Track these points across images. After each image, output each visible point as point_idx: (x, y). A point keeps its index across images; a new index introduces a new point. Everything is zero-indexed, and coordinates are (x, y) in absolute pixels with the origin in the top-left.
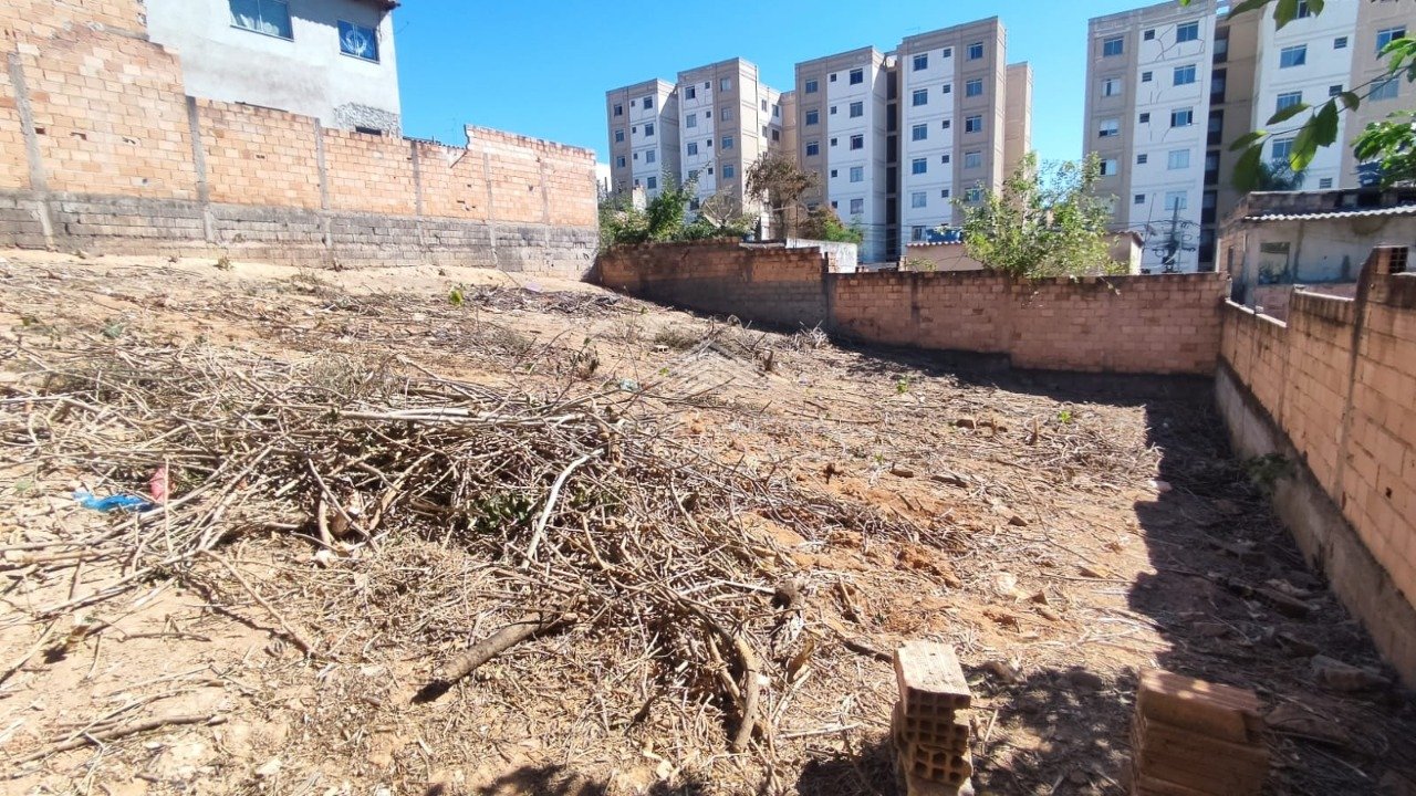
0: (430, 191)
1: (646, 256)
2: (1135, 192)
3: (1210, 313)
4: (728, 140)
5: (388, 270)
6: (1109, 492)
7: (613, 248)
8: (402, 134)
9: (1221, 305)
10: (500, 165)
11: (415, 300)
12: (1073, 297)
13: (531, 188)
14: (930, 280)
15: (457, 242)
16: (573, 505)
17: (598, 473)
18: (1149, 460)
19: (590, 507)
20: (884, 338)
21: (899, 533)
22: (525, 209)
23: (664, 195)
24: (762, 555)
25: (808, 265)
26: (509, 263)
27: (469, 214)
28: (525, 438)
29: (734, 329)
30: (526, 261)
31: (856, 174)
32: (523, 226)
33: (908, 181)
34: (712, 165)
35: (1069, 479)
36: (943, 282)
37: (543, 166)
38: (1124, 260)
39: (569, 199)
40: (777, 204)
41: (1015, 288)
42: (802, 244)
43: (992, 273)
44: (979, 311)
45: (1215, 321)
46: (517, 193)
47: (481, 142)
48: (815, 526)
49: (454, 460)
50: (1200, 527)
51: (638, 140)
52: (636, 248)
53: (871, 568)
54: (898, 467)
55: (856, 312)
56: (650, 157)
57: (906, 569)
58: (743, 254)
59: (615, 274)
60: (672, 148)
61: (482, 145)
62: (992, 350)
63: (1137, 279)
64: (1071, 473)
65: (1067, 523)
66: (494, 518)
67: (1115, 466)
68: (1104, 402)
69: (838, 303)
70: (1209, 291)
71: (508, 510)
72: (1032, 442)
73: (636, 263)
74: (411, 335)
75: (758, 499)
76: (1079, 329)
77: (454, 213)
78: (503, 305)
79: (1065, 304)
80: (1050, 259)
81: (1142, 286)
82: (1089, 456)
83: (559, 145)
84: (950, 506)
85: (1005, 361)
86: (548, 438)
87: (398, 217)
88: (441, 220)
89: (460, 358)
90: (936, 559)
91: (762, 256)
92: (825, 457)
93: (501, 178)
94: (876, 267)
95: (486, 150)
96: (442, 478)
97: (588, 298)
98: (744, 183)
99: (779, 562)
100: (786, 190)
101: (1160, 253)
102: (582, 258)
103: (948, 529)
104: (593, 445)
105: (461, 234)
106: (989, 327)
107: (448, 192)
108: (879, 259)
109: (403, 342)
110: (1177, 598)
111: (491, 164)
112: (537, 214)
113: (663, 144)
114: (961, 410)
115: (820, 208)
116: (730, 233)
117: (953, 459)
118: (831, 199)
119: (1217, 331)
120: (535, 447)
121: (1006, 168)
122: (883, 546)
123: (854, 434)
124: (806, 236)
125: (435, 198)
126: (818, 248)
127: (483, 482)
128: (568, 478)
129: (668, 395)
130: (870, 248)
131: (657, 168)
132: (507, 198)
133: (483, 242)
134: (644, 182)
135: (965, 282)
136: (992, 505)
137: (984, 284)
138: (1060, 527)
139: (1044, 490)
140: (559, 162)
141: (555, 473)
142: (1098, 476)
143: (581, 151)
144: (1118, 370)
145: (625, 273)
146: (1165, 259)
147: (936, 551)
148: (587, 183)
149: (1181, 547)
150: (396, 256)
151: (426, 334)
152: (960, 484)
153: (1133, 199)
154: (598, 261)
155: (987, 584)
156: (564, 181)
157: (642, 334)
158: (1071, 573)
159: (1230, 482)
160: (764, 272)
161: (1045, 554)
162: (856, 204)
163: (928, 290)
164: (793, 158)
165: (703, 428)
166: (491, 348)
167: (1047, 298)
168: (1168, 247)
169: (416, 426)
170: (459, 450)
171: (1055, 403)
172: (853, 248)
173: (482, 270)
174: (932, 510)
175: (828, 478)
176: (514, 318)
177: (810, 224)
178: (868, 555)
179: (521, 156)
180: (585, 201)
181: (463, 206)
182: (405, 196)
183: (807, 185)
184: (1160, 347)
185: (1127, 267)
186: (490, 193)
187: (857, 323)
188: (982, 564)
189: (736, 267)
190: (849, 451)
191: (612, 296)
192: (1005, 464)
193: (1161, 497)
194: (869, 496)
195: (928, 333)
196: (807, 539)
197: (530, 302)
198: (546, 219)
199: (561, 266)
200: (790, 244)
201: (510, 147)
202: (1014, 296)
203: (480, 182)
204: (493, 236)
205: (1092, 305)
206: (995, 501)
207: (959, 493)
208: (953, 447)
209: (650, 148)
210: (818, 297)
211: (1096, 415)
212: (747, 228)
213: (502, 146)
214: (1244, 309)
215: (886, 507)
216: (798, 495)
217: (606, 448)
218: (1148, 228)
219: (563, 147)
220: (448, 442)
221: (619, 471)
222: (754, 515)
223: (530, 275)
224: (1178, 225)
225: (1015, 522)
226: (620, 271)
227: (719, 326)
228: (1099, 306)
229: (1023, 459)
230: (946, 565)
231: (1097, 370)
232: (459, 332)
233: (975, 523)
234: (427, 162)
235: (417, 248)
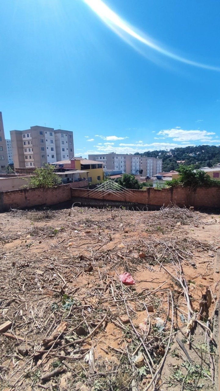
9: (71, 189)
14: (28, 190)
36: (31, 190)
41: (45, 190)
44: (39, 196)
62: (43, 203)
69: (5, 200)
70: (69, 187)
76: (55, 196)
106: (41, 199)
135: (36, 190)
137: (39, 190)
163: (28, 193)
184: (65, 197)
195: (30, 203)
202: (45, 192)
205: (57, 191)
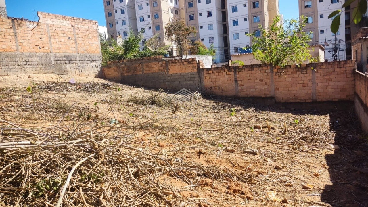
0: (22, 41)
1: (123, 65)
2: (320, 29)
3: (350, 75)
4: (157, 15)
5: (4, 78)
6: (315, 152)
7: (109, 63)
8: (7, 16)
9: (354, 72)
10: (54, 28)
11: (16, 90)
12: (298, 73)
13: (69, 38)
14: (241, 69)
15: (36, 63)
16: (80, 181)
17: (93, 165)
18: (330, 137)
19: (88, 181)
20: (224, 94)
21: (228, 177)
22: (67, 47)
23: (129, 39)
24: (167, 194)
25: (191, 66)
26: (61, 71)
27: (41, 51)
28: (58, 152)
29: (162, 94)
30: (69, 70)
31: (210, 27)
32: (67, 54)
33: (231, 29)
34: (151, 25)
35: (299, 148)
36: (246, 69)
37: (75, 28)
38: (317, 57)
39: (87, 42)
40: (178, 41)
41: (275, 70)
42: (189, 57)
43: (265, 65)
44: (261, 80)
45: (352, 79)
46: (63, 40)
47: (46, 19)
48: (192, 178)
49: (23, 165)
50: (350, 163)
51: (118, 16)
52: (118, 62)
53: (215, 194)
54: (229, 148)
55: (213, 84)
56: (124, 23)
57: (230, 193)
58: (164, 62)
59: (110, 73)
60: (133, 19)
61: (46, 20)
62: (268, 96)
63: (322, 63)
64: (300, 145)
65: (298, 167)
66: (42, 191)
67: (317, 140)
68: (313, 114)
69: (205, 81)
70: (349, 67)
71: (48, 187)
72: (284, 133)
73: (119, 68)
74: (13, 106)
75: (167, 168)
76: (301, 85)
77: (34, 50)
78: (58, 90)
79: (295, 76)
80: (288, 58)
81: (324, 67)
82: (307, 137)
83: (81, 19)
84: (250, 163)
85: (273, 100)
86: (69, 151)
87: (7, 53)
88: (28, 54)
89: (35, 116)
90: (244, 187)
91: (172, 63)
92: (199, 147)
93: (55, 34)
94: (220, 65)
95: (47, 22)
96: (17, 174)
97: (98, 84)
98: (164, 32)
99: (175, 196)
100: (182, 35)
101: (331, 53)
102: (95, 68)
103: (248, 174)
104: (90, 152)
105: (38, 59)
106: (266, 87)
107: (30, 41)
108: (222, 61)
109: (9, 110)
110: (340, 194)
111: (50, 28)
112: (73, 49)
113: (129, 17)
114: (256, 122)
115: (196, 42)
116: (159, 54)
117: (253, 143)
118: (201, 38)
119: (353, 82)
120: (63, 155)
121: (270, 22)
122: (221, 184)
123: (211, 136)
124: (191, 54)
125: (24, 44)
126: (195, 58)
127: (36, 174)
128: (78, 168)
129: (132, 125)
130: (218, 57)
131: (127, 28)
132: (58, 43)
133: (48, 62)
134: (122, 33)
135: (255, 69)
136: (267, 161)
137: (263, 69)
138: (295, 168)
139: (288, 153)
140: (82, 26)
141: (72, 167)
142: (310, 145)
143: (91, 21)
144: (318, 100)
145: (115, 73)
146: (333, 55)
147: (244, 184)
148: (95, 35)
149: (342, 172)
150: (7, 71)
151: (20, 106)
152: (254, 153)
153: (319, 32)
154: (102, 68)
155: (264, 197)
156: (84, 34)
157: (122, 99)
158: (299, 188)
159: (362, 143)
160: (174, 70)
161: (289, 181)
162: (211, 39)
163: (241, 73)
164: (184, 22)
165: (146, 138)
166: (51, 110)
167: (287, 73)
168: (334, 50)
169: (5, 151)
170: (26, 160)
171: (294, 116)
172: (210, 58)
173: (48, 75)
174: (243, 166)
175: (199, 156)
176: (64, 96)
177: (192, 48)
178: (214, 189)
179: (64, 24)
180: (95, 43)
181: (38, 47)
182: (10, 44)
183: (190, 33)
184: (332, 90)
185: (318, 59)
186: (50, 41)
187: (213, 88)
188: (262, 188)
189: (162, 68)
190: (209, 143)
191: (109, 83)
192: (273, 143)
193: (335, 152)
194: (217, 162)
195: (242, 90)
196: (189, 184)
197: (71, 88)
198: (77, 52)
199: (85, 72)
200: (184, 58)
201: (59, 21)
202: (274, 73)
203: (45, 36)
204: (53, 60)
205: (306, 75)
206: (269, 159)
207: (254, 157)
208: (253, 137)
209: (123, 19)
210: (196, 79)
211: (310, 120)
212: (166, 51)
213: (55, 20)
214: (362, 74)
215: (223, 166)
216: (185, 165)
217: (97, 153)
218: (325, 43)
219: (83, 20)
220: (20, 157)
221: (102, 163)
222: (166, 176)
223: (71, 76)
224: (337, 42)
225: (277, 168)
226: (112, 72)
227: (155, 93)
228: (308, 76)
229: (281, 141)
230: (247, 190)
231: (310, 101)
232: (36, 104)
233: (260, 170)
234: (20, 28)
235: (17, 67)
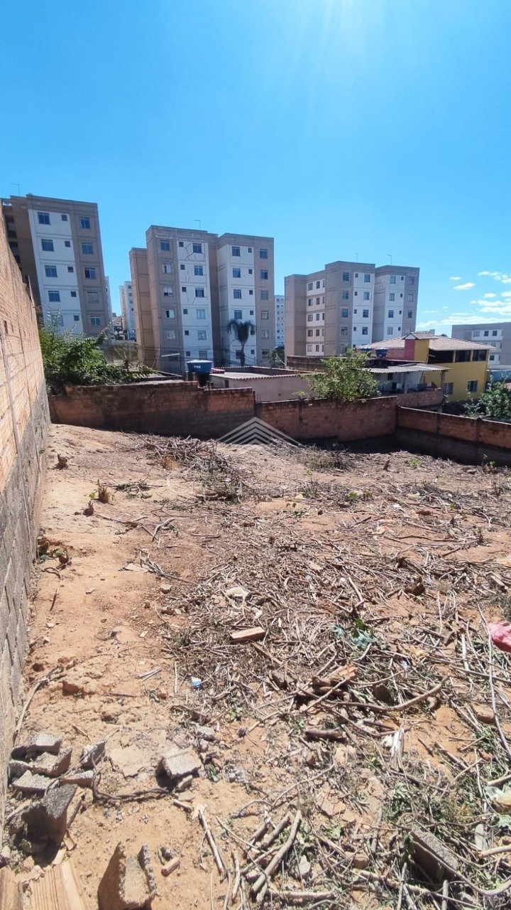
1: (108, 396)
3: (394, 411)
9: (397, 408)
14: (307, 404)
25: (246, 399)
36: (311, 405)
41: (340, 407)
45: (395, 414)
58: (201, 394)
62: (331, 435)
70: (393, 403)
73: (99, 402)
91: (215, 394)
119: (395, 417)
137: (329, 406)
160: (217, 404)
163: (307, 410)
184: (381, 425)
189: (196, 403)
195: (306, 431)
202: (339, 410)
226: (78, 409)
